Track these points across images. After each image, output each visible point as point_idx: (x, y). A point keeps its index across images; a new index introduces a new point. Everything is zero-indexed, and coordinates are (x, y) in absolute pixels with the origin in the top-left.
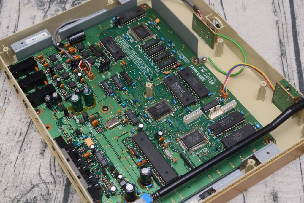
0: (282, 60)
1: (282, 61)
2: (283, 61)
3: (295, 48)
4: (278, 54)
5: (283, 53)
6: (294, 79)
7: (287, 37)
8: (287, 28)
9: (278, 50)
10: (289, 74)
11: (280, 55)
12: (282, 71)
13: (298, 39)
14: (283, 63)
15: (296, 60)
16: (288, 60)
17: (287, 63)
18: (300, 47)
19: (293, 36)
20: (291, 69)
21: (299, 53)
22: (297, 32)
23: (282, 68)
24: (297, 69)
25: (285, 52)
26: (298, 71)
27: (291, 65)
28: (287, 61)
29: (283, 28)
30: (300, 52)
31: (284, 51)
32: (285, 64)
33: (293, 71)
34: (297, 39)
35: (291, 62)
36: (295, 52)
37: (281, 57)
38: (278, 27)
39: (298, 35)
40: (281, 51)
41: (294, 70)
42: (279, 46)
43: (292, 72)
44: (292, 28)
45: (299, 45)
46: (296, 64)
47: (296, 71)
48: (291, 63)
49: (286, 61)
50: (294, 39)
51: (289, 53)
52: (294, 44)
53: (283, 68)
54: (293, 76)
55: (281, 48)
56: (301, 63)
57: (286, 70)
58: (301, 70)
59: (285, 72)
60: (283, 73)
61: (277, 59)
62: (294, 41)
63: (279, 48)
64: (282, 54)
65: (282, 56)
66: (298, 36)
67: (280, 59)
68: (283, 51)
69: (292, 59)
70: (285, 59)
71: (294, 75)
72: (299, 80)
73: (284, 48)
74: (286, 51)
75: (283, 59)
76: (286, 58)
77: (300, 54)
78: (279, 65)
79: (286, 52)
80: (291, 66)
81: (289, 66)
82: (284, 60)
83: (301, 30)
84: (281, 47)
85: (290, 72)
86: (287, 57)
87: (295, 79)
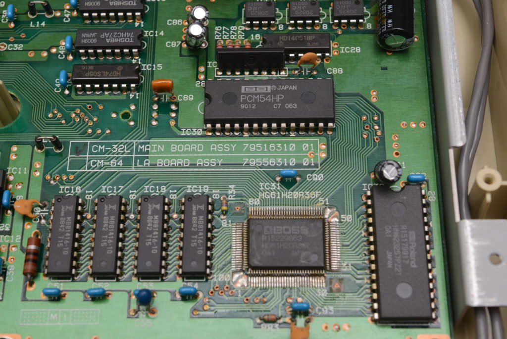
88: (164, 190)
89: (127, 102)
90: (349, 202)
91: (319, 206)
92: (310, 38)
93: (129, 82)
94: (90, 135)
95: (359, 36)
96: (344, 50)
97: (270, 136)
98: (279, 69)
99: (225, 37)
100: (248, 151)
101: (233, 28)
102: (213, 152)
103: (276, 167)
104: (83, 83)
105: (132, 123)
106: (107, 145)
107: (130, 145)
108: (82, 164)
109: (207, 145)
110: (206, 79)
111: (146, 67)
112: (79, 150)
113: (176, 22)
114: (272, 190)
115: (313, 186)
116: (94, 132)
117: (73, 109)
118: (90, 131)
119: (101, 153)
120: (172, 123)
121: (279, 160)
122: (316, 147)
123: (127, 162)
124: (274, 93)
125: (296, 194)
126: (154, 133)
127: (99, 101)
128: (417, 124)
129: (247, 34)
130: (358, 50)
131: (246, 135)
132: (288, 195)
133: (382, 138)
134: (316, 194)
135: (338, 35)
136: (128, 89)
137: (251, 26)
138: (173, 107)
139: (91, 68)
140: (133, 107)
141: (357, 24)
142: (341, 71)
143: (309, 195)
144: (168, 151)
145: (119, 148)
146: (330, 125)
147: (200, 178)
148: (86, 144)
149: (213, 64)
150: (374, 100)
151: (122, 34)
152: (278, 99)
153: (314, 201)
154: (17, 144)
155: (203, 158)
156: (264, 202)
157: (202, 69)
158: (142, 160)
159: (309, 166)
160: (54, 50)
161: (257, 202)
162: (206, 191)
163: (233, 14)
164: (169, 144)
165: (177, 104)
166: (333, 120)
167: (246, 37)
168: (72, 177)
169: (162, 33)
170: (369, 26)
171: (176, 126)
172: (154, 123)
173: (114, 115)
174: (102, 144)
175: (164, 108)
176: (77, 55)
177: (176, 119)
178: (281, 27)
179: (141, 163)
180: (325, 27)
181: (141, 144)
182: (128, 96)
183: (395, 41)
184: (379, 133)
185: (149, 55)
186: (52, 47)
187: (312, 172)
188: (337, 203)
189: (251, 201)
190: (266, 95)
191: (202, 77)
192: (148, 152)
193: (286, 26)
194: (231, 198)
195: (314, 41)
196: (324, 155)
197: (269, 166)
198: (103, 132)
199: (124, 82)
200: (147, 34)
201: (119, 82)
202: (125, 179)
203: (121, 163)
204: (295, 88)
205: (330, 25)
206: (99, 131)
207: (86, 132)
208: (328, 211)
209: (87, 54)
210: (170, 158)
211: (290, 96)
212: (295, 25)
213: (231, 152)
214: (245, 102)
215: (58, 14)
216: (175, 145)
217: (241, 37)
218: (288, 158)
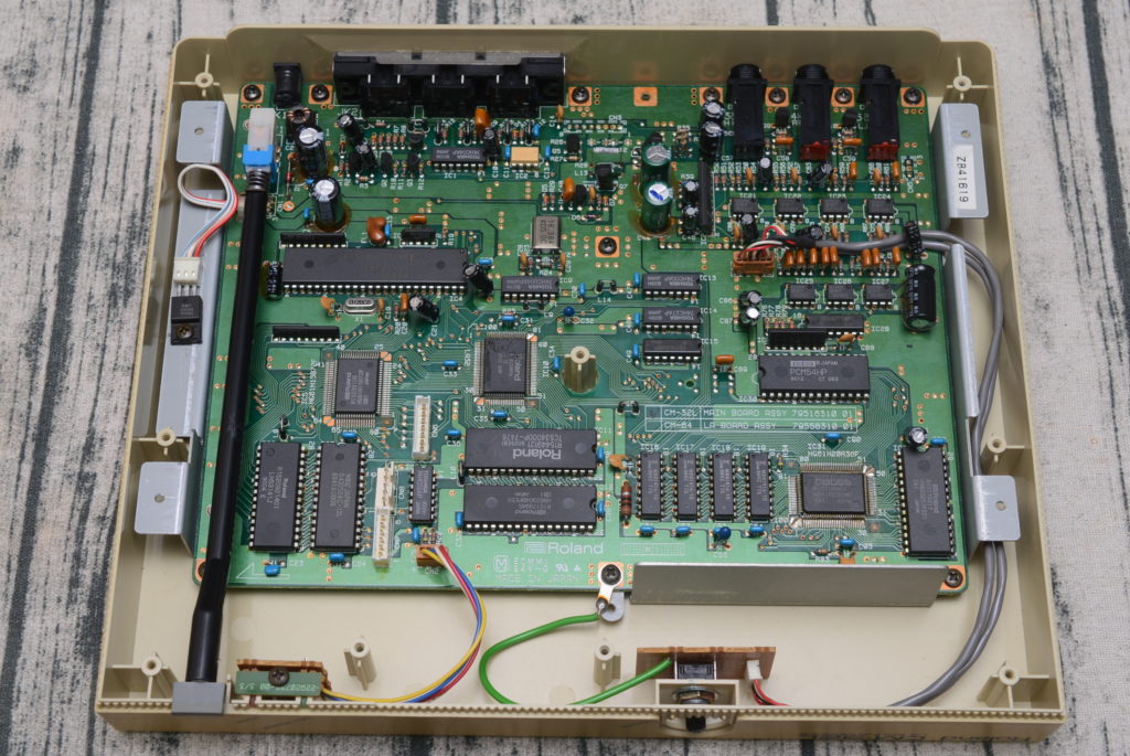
0: (1053, 124)
1: (1054, 130)
2: (1057, 130)
3: (1093, 80)
4: (1041, 107)
5: (1056, 99)
6: (1091, 192)
7: (1069, 41)
8: (1068, 10)
9: (1039, 90)
10: (1077, 173)
11: (1046, 108)
12: (1056, 162)
13: (1104, 45)
14: (1055, 135)
15: (1098, 122)
16: (1071, 124)
17: (1069, 134)
18: (1109, 75)
19: (1087, 36)
20: (1082, 155)
21: (1108, 98)
22: (1101, 23)
23: (1054, 154)
24: (1101, 155)
25: (1063, 95)
26: (1104, 161)
27: (1081, 140)
28: (1068, 127)
29: (1053, 12)
30: (1111, 94)
31: (1060, 94)
32: (1063, 139)
33: (1090, 163)
34: (1101, 48)
35: (1081, 129)
36: (1094, 93)
37: (1052, 116)
38: (1038, 9)
39: (1102, 32)
40: (1051, 95)
41: (1090, 157)
42: (1044, 77)
43: (1087, 165)
44: (1084, 11)
45: (1107, 70)
46: (1097, 136)
47: (1099, 164)
48: (1082, 135)
49: (1065, 128)
50: (1089, 49)
51: (1075, 101)
52: (1091, 64)
53: (1058, 154)
54: (1089, 181)
55: (1049, 84)
56: (1115, 132)
57: (1066, 162)
58: (1115, 158)
59: (1065, 169)
60: (1057, 172)
61: (1039, 123)
62: (1090, 56)
63: (1042, 84)
64: (1053, 105)
65: (1055, 113)
66: (1102, 36)
67: (1048, 121)
68: (1055, 94)
69: (1085, 119)
70: (1064, 122)
71: (1092, 178)
72: (1108, 193)
73: (1057, 84)
74: (1066, 91)
75: (1055, 123)
76: (1067, 117)
77: (1111, 101)
78: (1044, 145)
79: (1066, 98)
80: (1083, 144)
81: (1077, 147)
82: (1060, 124)
83: (1113, 14)
84: (1048, 79)
85: (1080, 167)
86: (1070, 114)
87: (1094, 190)
88: (728, 448)
89: (691, 373)
90: (882, 460)
91: (857, 463)
92: (846, 319)
93: (692, 355)
94: (661, 402)
95: (888, 316)
96: (875, 329)
97: (814, 404)
98: (820, 345)
99: (771, 315)
100: (797, 416)
101: (778, 307)
102: (768, 417)
103: (820, 430)
104: (653, 355)
105: (696, 391)
106: (677, 409)
107: (696, 410)
108: (657, 426)
109: (762, 411)
110: (756, 353)
111: (705, 341)
112: (653, 413)
113: (726, 300)
114: (819, 449)
115: (852, 447)
116: (665, 397)
117: (645, 378)
118: (661, 397)
119: (672, 416)
120: (731, 391)
121: (824, 425)
122: (853, 414)
123: (695, 424)
124: (818, 367)
125: (839, 453)
126: (716, 399)
127: (667, 372)
128: (938, 395)
129: (790, 313)
130: (887, 329)
131: (794, 402)
132: (833, 454)
133: (909, 407)
134: (856, 453)
135: (869, 315)
136: (692, 361)
137: (794, 306)
138: (731, 377)
139: (659, 342)
140: (696, 377)
141: (886, 306)
142: (872, 348)
143: (849, 454)
144: (729, 415)
145: (688, 412)
146: (866, 395)
147: (757, 438)
148: (659, 409)
149: (762, 340)
150: (901, 374)
151: (683, 313)
152: (822, 373)
153: (855, 459)
154: (600, 407)
155: (760, 421)
156: (812, 459)
157: (753, 344)
158: (708, 423)
159: (849, 430)
160: (621, 325)
161: (807, 459)
162: (764, 449)
163: (777, 294)
164: (729, 411)
165: (734, 375)
166: (868, 392)
167: (789, 315)
168: (650, 436)
169: (715, 311)
170: (896, 308)
171: (734, 393)
172: (716, 391)
173: (680, 384)
174: (673, 409)
175: (723, 377)
176: (644, 330)
177: (734, 388)
178: (819, 307)
179: (708, 425)
180: (858, 307)
181: (706, 409)
182: (691, 367)
183: (922, 324)
184: (906, 403)
185: (705, 330)
186: (619, 322)
187: (851, 435)
188: (872, 461)
189: (802, 459)
190: (812, 369)
191: (753, 351)
192: (712, 416)
193: (824, 306)
194: (785, 456)
195: (850, 321)
196: (860, 421)
197: (815, 430)
198: (673, 398)
199: (688, 355)
200: (703, 311)
201: (684, 355)
202: (695, 439)
203: (690, 425)
204: (835, 363)
205: (862, 306)
206: (669, 398)
207: (657, 398)
208: (865, 468)
209: (652, 329)
210: (732, 421)
211: (832, 371)
212: (832, 306)
213: (782, 417)
214: (794, 375)
215: (621, 291)
216: (734, 410)
217: (785, 315)
218: (831, 423)
